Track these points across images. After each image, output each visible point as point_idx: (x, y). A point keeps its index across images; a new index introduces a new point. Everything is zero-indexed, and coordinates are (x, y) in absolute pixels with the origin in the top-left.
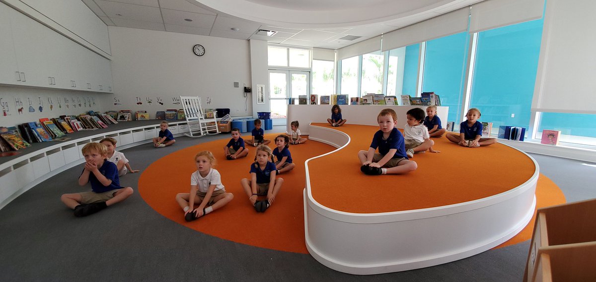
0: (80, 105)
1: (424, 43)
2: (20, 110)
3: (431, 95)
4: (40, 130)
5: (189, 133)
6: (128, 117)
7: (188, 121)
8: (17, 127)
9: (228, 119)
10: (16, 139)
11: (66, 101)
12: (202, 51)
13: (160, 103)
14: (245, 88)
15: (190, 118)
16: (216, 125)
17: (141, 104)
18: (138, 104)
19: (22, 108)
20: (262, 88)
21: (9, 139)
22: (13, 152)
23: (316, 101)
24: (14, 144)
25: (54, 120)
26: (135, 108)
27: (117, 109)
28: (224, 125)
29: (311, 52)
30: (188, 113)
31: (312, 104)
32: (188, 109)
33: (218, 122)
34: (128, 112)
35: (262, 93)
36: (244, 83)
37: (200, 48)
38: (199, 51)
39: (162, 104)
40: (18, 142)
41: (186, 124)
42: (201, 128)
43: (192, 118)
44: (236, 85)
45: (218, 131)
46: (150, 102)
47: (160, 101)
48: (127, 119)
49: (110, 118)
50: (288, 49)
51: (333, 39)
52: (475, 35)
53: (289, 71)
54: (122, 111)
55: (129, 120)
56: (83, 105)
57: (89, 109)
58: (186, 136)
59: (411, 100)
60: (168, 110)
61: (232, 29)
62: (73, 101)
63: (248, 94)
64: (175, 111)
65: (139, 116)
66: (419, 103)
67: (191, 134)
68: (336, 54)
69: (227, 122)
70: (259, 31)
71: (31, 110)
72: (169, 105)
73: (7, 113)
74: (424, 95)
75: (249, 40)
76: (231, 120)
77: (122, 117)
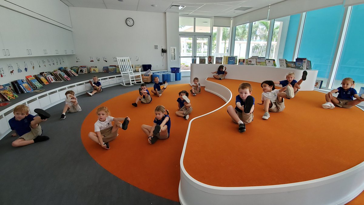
0: (54, 64)
1: (304, 14)
2: (12, 72)
3: (304, 61)
4: (25, 85)
5: (123, 83)
6: (85, 71)
7: (122, 75)
8: (10, 84)
9: (150, 73)
10: (9, 93)
11: (44, 62)
12: (132, 22)
13: (105, 61)
14: (162, 49)
15: (123, 73)
16: (141, 78)
17: (93, 61)
18: (91, 61)
19: (13, 70)
20: (174, 49)
21: (4, 94)
22: (7, 102)
23: (212, 61)
24: (7, 97)
25: (35, 76)
26: (89, 65)
27: (78, 65)
28: (147, 77)
29: (213, 20)
30: (122, 69)
31: (209, 63)
32: (122, 66)
33: (142, 75)
34: (85, 67)
35: (174, 53)
36: (162, 46)
37: (131, 20)
38: (130, 22)
39: (106, 61)
40: (10, 95)
41: (121, 76)
42: (131, 80)
43: (125, 72)
44: (156, 47)
45: (142, 82)
46: (98, 60)
47: (105, 60)
48: (84, 72)
49: (73, 73)
50: (195, 19)
51: (229, 10)
52: (350, 8)
53: (195, 36)
54: (81, 66)
55: (86, 73)
56: (56, 64)
57: (60, 66)
58: (121, 85)
59: (286, 63)
60: (110, 66)
61: (152, 5)
62: (49, 62)
63: (165, 54)
64: (115, 66)
65: (92, 70)
66: (293, 66)
67: (124, 83)
68: (232, 21)
69: (149, 75)
70: (172, 6)
71: (19, 71)
72: (110, 63)
73: (3, 75)
74: (298, 60)
75: (165, 13)
76: (151, 74)
77: (81, 71)
